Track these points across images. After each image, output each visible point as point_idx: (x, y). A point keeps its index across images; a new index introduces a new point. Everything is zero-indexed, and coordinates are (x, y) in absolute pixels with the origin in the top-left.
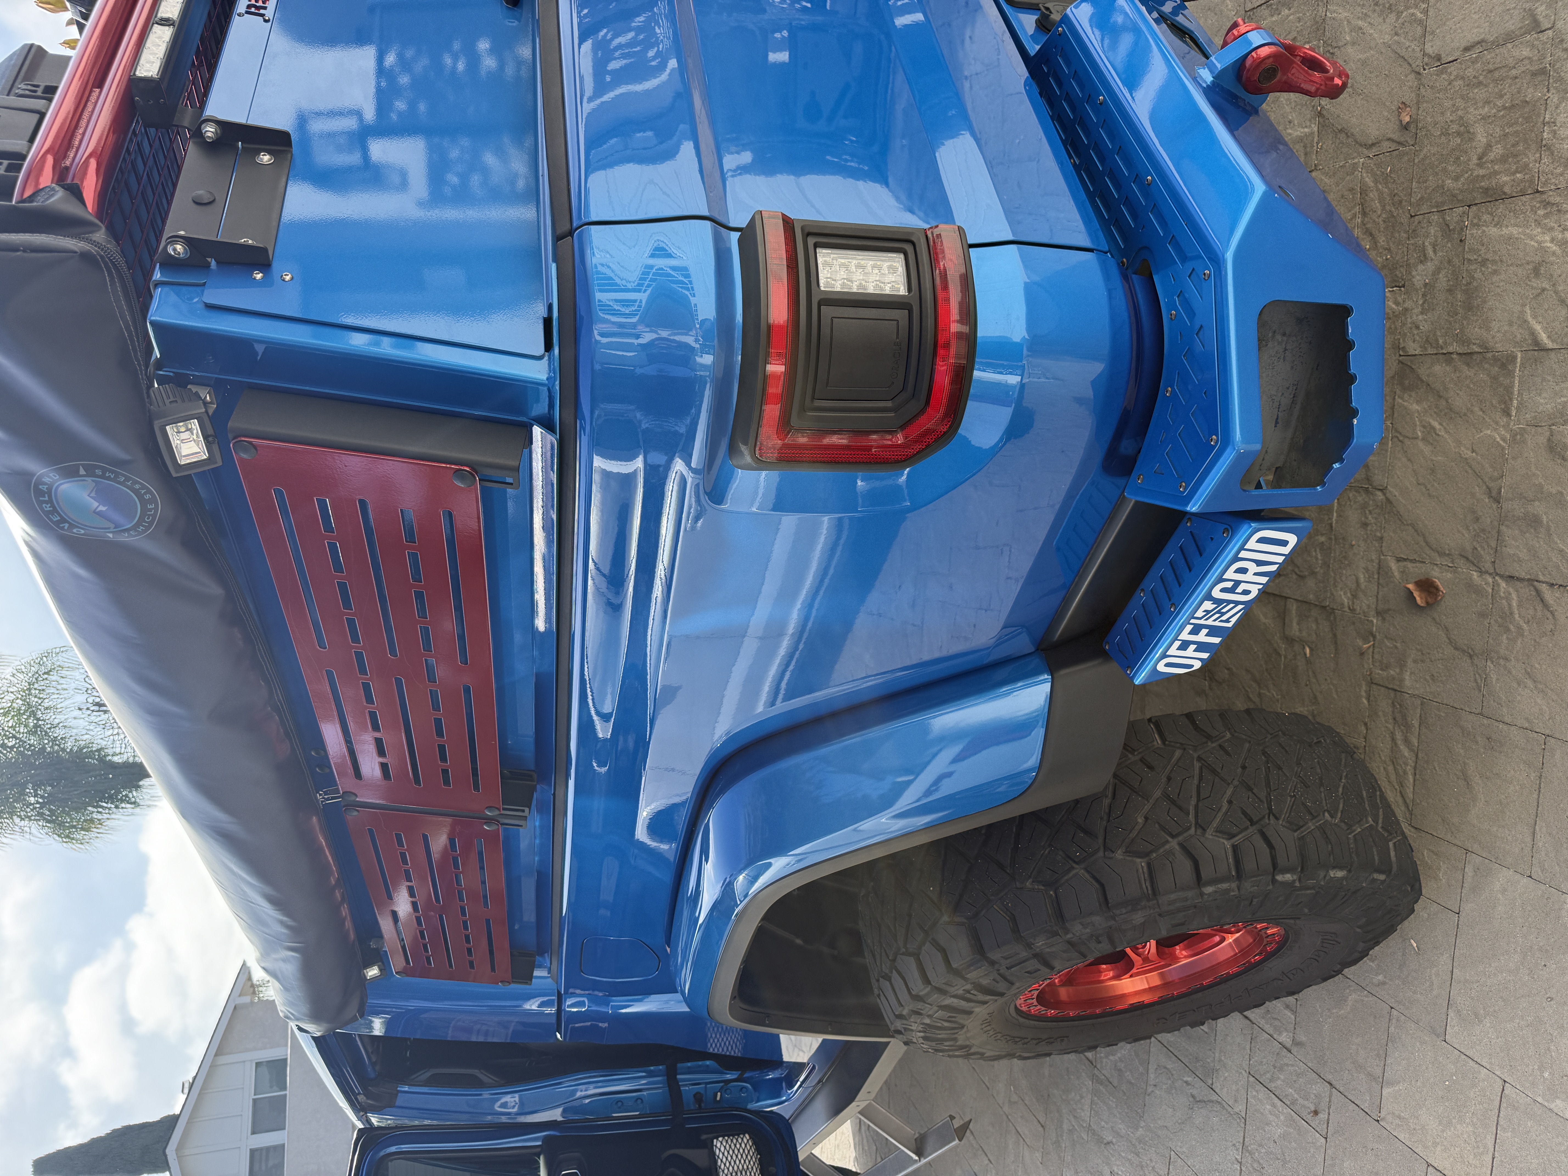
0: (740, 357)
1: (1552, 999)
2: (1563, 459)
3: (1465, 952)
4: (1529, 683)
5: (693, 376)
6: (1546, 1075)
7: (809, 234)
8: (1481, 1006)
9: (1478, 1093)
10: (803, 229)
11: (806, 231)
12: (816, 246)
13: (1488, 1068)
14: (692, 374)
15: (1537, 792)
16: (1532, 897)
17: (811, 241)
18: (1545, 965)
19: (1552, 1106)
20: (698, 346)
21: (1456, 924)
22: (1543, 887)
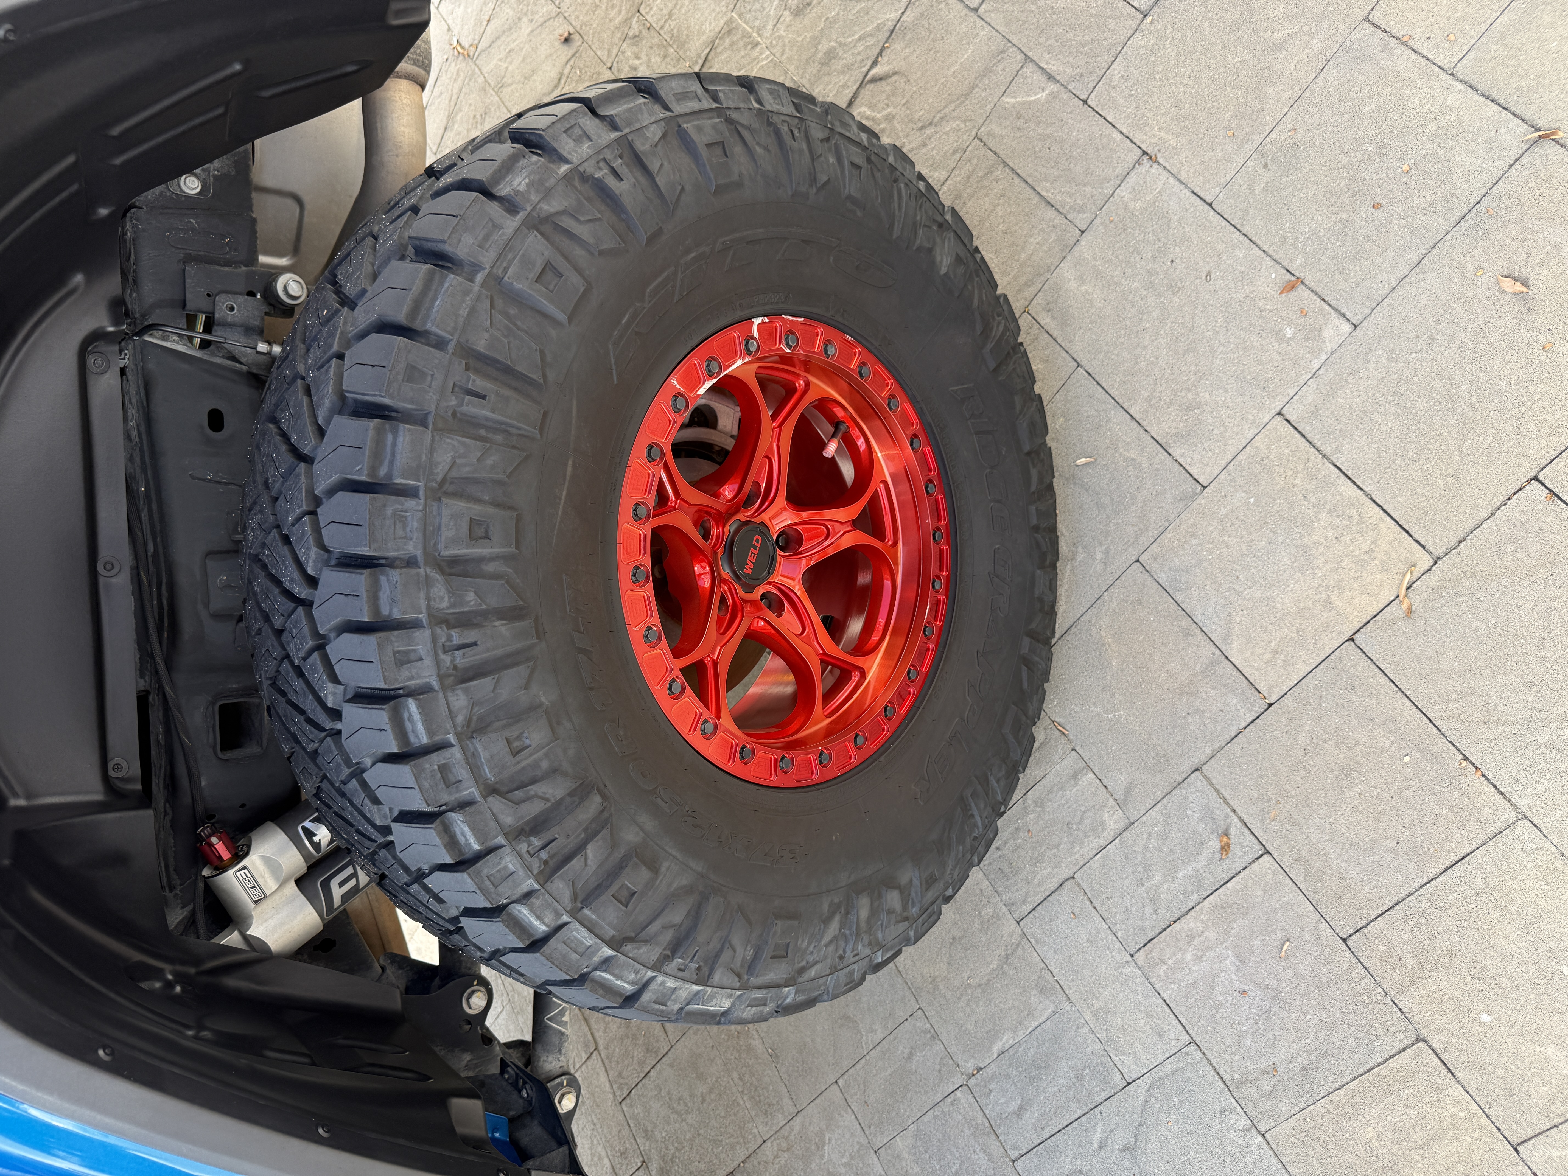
1: (1209, 274)
2: (808, 4)
3: (1118, 380)
4: (929, 131)
6: (1289, 332)
8: (1183, 394)
9: (1282, 470)
13: (1256, 431)
15: (1015, 177)
16: (1102, 244)
18: (1172, 261)
19: (1329, 347)
21: (1086, 375)
22: (1098, 221)
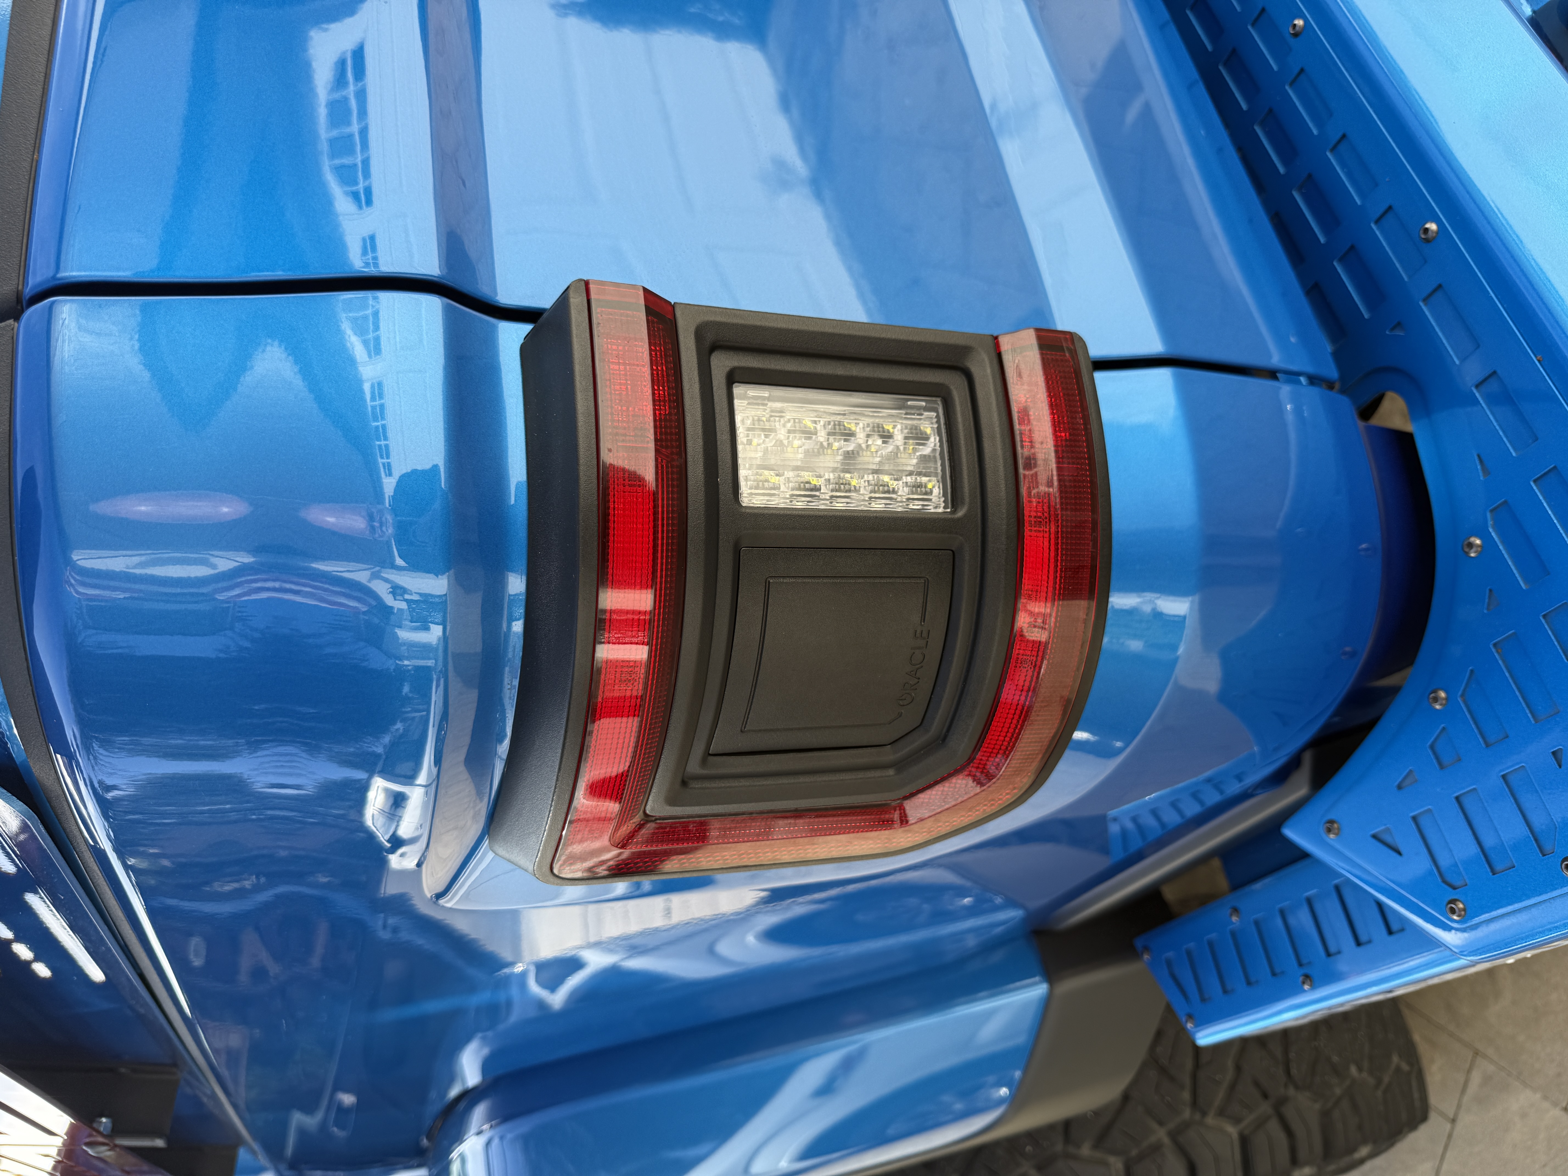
0: (518, 627)
5: (392, 667)
7: (715, 347)
10: (700, 333)
11: (710, 337)
12: (733, 378)
14: (390, 664)
17: (721, 364)
20: (404, 605)
